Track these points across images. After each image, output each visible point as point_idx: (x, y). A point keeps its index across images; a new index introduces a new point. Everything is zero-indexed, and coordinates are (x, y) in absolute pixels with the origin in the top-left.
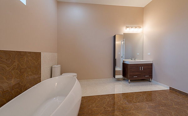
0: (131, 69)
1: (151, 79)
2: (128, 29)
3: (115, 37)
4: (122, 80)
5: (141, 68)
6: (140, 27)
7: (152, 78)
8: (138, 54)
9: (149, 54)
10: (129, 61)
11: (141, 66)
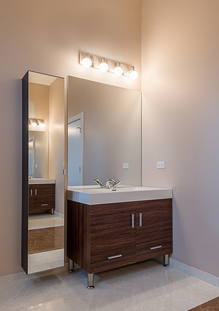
0: (97, 228)
1: (169, 257)
2: (86, 62)
3: (25, 81)
4: (62, 274)
5: (137, 220)
6: (130, 67)
7: (170, 252)
8: (126, 165)
9: (161, 164)
10: (90, 194)
11: (136, 212)
